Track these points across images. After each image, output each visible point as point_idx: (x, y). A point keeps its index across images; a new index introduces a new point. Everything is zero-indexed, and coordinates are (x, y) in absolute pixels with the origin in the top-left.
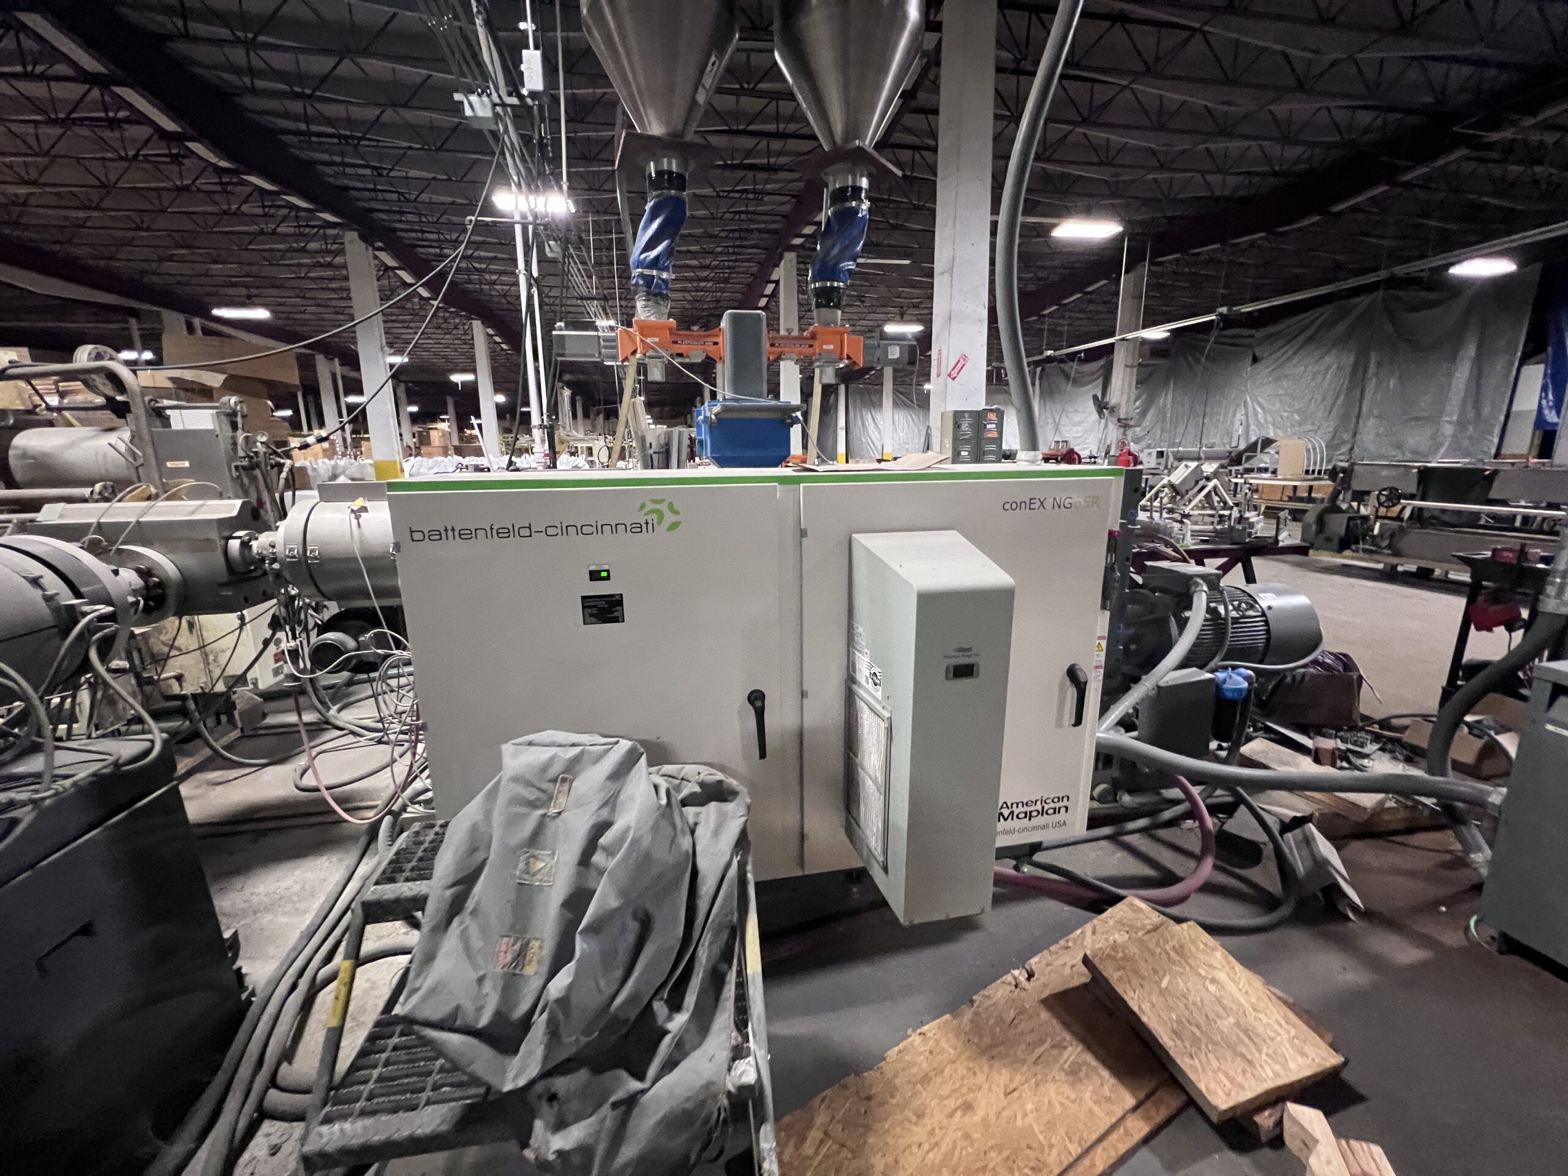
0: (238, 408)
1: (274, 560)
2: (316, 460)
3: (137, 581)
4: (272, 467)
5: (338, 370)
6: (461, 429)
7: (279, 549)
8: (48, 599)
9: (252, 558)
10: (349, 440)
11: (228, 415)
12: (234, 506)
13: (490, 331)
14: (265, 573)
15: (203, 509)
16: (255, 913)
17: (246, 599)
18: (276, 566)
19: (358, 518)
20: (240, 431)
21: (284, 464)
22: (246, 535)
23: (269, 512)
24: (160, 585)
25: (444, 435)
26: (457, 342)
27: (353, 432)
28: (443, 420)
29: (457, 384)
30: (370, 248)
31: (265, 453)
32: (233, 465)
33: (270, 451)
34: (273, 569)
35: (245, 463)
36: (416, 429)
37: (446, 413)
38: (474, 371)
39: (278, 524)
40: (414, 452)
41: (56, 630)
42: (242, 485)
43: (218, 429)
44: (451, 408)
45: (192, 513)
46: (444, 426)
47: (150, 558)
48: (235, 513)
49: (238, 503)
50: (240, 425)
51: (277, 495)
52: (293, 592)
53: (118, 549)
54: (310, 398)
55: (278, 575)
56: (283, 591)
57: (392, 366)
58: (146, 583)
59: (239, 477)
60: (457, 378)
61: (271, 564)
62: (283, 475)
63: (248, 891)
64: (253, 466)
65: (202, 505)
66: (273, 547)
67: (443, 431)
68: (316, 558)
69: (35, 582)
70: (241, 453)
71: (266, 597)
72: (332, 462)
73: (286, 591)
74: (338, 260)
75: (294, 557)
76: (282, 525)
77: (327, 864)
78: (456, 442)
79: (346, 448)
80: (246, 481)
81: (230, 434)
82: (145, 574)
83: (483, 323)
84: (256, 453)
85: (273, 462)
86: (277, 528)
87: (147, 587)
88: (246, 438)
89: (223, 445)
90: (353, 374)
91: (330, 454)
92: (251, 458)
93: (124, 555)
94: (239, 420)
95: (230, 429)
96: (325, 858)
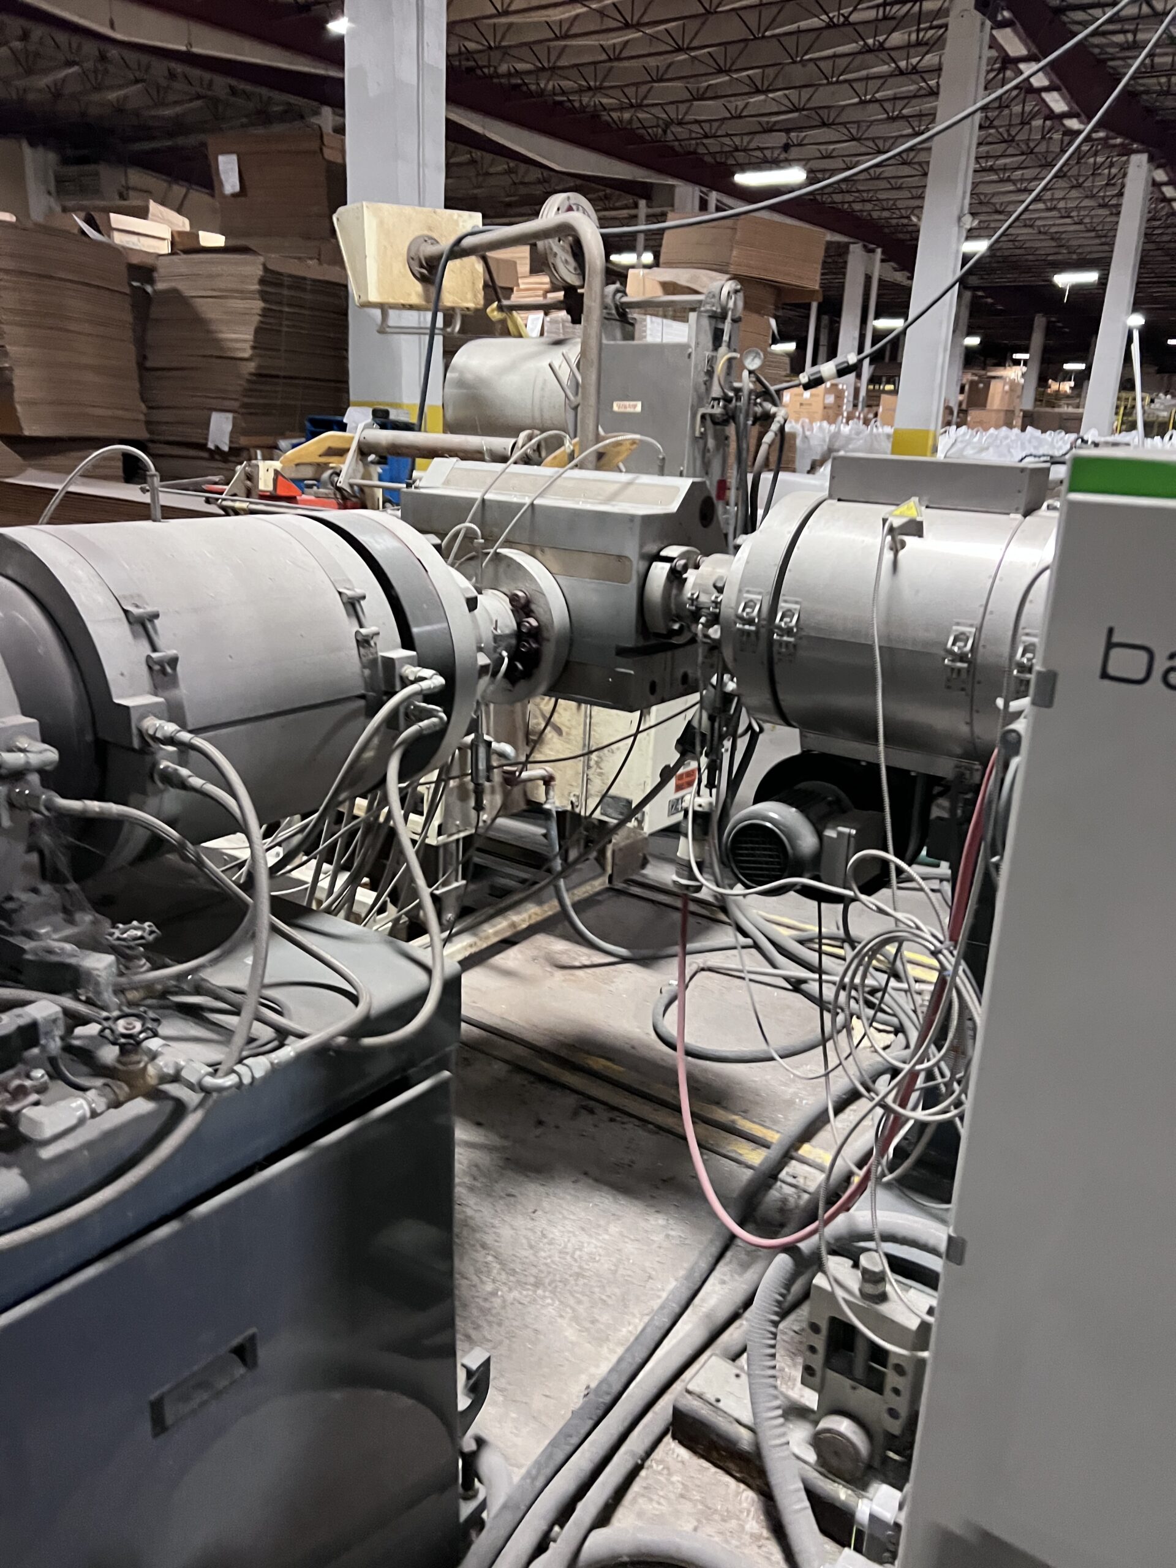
0: (731, 304)
1: (714, 619)
2: (811, 422)
3: (508, 622)
4: (756, 420)
5: (878, 270)
6: (1042, 381)
7: (728, 598)
8: (363, 642)
9: (681, 605)
10: (863, 393)
11: (713, 316)
12: (677, 489)
13: (1161, 176)
14: (693, 640)
15: (631, 490)
16: (537, 1285)
17: (653, 688)
18: (715, 632)
19: (897, 547)
20: (723, 349)
21: (774, 416)
22: (682, 556)
23: (729, 513)
24: (536, 634)
25: (1012, 390)
26: (1087, 203)
27: (873, 380)
28: (1017, 362)
29: (1063, 291)
30: (988, 23)
31: (751, 392)
32: (702, 411)
33: (760, 388)
34: (707, 636)
35: (718, 410)
36: (969, 377)
37: (1025, 350)
38: (1103, 264)
39: (741, 539)
40: (955, 419)
41: (362, 703)
42: (705, 450)
43: (693, 345)
44: (1037, 339)
45: (611, 498)
46: (1014, 373)
47: (532, 579)
48: (674, 507)
49: (685, 484)
50: (726, 338)
51: (750, 477)
52: (731, 686)
53: (496, 554)
54: (825, 319)
55: (714, 647)
56: (714, 680)
57: (966, 259)
58: (519, 624)
59: (703, 436)
60: (1064, 280)
61: (708, 625)
62: (768, 438)
63: (542, 1223)
64: (730, 417)
65: (629, 484)
66: (720, 590)
67: (1013, 384)
68: (789, 631)
69: (353, 605)
70: (716, 392)
71: (687, 686)
72: (833, 428)
73: (720, 680)
74: (930, 59)
75: (751, 622)
76: (747, 542)
77: (658, 1238)
78: (1028, 404)
79: (855, 406)
80: (711, 443)
81: (708, 354)
82: (522, 608)
83: (1151, 159)
84: (737, 391)
85: (758, 409)
86: (737, 548)
87: (520, 635)
88: (730, 360)
89: (695, 374)
90: (899, 277)
91: (831, 414)
92: (728, 400)
93: (502, 567)
94: (727, 326)
95: (710, 345)
96: (660, 1220)
